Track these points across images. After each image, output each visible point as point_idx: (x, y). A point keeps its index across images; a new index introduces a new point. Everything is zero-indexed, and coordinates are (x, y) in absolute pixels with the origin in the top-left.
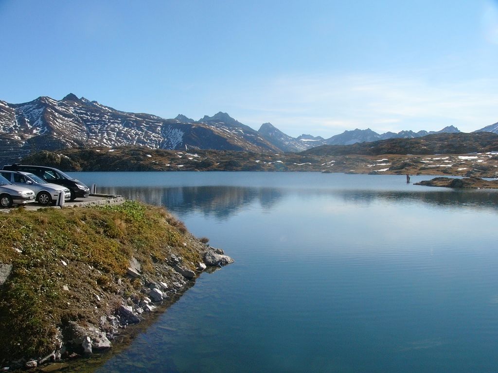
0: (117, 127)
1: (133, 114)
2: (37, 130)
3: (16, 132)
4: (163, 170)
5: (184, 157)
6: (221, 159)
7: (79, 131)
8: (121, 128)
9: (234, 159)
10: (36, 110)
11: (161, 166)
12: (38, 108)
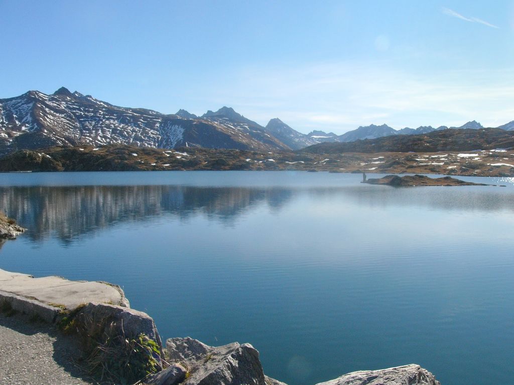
0: (112, 124)
1: (130, 109)
2: (26, 127)
3: (4, 129)
4: (148, 170)
5: (172, 156)
6: (210, 158)
7: (71, 128)
8: (117, 125)
9: (224, 157)
10: (25, 106)
11: (146, 165)
12: (27, 103)
